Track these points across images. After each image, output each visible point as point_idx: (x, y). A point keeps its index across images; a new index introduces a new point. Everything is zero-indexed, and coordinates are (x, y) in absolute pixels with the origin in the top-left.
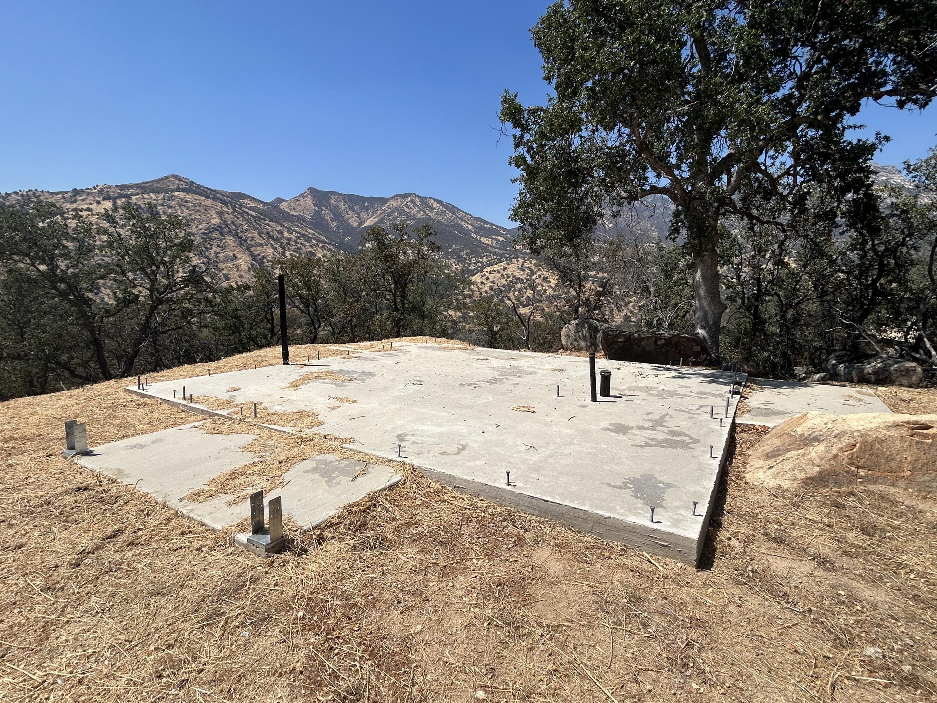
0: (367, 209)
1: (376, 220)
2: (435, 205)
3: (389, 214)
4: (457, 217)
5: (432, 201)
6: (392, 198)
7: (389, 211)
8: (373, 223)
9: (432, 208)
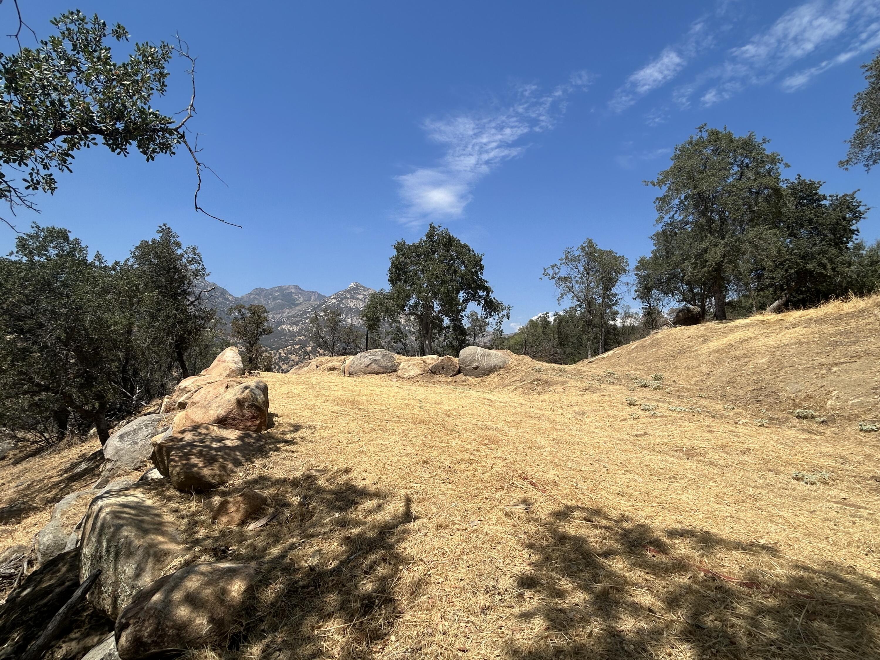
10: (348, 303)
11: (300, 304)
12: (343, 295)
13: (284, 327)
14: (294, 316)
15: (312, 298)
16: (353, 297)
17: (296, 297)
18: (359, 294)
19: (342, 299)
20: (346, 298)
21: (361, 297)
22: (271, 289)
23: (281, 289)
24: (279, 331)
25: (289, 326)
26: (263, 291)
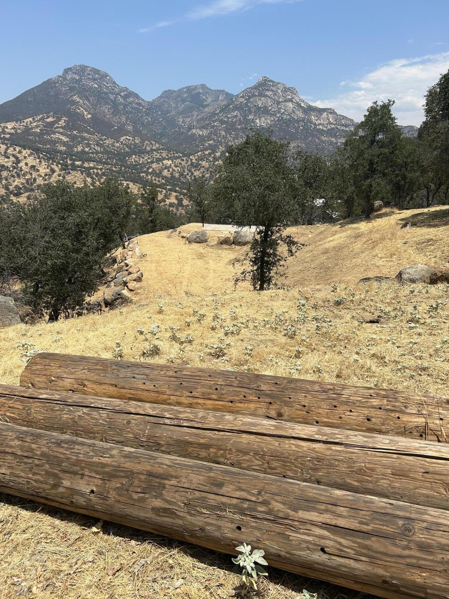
10: (256, 102)
11: (207, 106)
12: (250, 92)
13: (194, 131)
14: (202, 119)
15: (220, 98)
16: (261, 95)
17: (204, 97)
18: (268, 90)
19: (250, 97)
20: (254, 95)
21: (269, 93)
22: (179, 90)
23: (189, 89)
24: (189, 136)
25: (198, 130)
26: (172, 93)
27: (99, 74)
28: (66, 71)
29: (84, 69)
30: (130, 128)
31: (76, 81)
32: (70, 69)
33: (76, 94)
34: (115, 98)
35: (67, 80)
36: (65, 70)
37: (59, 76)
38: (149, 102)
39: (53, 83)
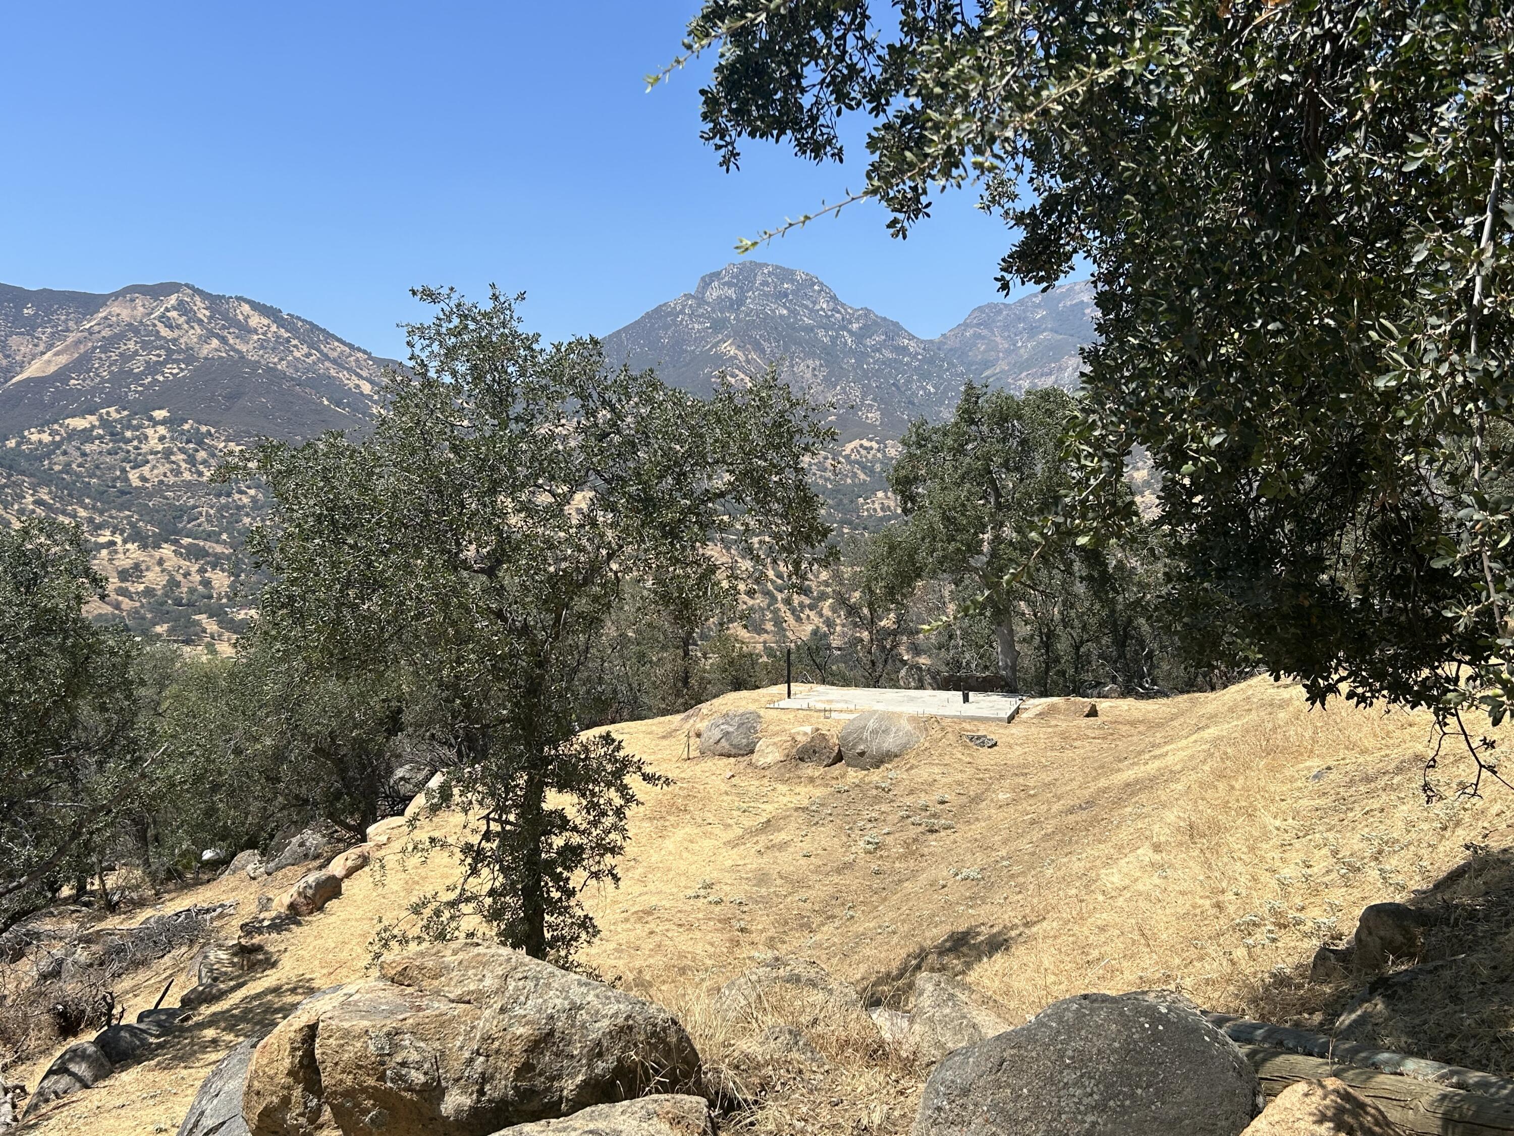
0: (30, 327)
1: (63, 360)
2: (256, 320)
3: (109, 344)
4: (327, 357)
5: (246, 308)
6: (116, 295)
7: (106, 333)
8: (52, 369)
9: (245, 330)
27: (792, 281)
28: (707, 282)
29: (753, 270)
30: (873, 416)
31: (732, 305)
32: (716, 275)
33: (728, 337)
34: (833, 339)
35: (708, 304)
36: (703, 279)
37: (688, 296)
38: (931, 342)
39: (669, 314)
